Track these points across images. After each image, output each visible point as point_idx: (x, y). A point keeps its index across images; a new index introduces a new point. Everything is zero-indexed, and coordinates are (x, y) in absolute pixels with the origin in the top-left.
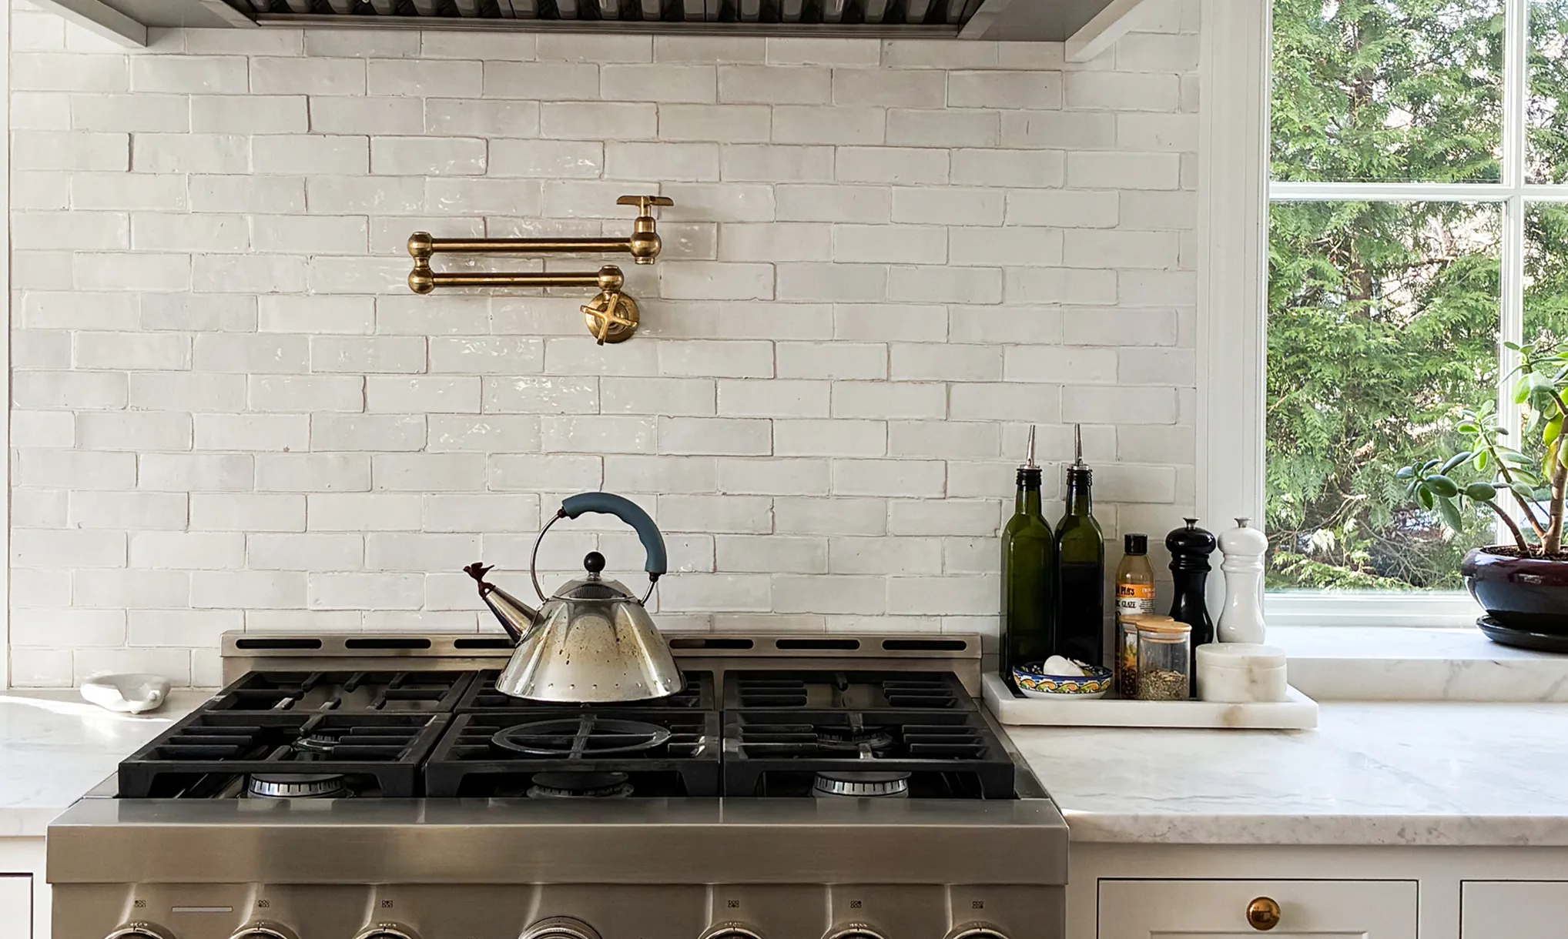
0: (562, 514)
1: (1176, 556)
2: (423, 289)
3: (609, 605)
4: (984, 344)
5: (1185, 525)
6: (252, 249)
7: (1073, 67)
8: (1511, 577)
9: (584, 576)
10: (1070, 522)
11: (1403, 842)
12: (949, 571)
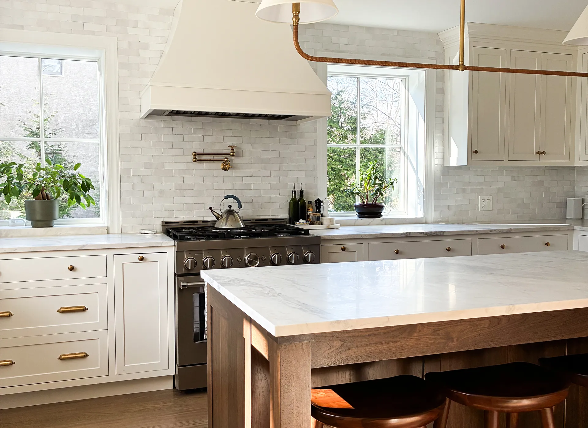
0: (225, 198)
1: (316, 204)
2: (195, 161)
3: (233, 213)
4: (285, 170)
5: (317, 199)
6: (163, 155)
7: (299, 125)
8: (362, 206)
9: (228, 208)
10: (300, 199)
11: (361, 238)
12: (280, 208)
